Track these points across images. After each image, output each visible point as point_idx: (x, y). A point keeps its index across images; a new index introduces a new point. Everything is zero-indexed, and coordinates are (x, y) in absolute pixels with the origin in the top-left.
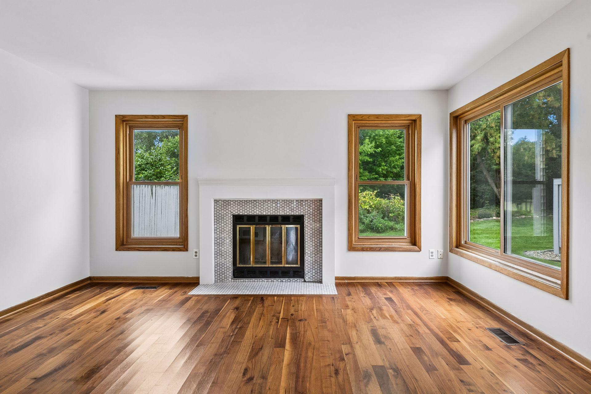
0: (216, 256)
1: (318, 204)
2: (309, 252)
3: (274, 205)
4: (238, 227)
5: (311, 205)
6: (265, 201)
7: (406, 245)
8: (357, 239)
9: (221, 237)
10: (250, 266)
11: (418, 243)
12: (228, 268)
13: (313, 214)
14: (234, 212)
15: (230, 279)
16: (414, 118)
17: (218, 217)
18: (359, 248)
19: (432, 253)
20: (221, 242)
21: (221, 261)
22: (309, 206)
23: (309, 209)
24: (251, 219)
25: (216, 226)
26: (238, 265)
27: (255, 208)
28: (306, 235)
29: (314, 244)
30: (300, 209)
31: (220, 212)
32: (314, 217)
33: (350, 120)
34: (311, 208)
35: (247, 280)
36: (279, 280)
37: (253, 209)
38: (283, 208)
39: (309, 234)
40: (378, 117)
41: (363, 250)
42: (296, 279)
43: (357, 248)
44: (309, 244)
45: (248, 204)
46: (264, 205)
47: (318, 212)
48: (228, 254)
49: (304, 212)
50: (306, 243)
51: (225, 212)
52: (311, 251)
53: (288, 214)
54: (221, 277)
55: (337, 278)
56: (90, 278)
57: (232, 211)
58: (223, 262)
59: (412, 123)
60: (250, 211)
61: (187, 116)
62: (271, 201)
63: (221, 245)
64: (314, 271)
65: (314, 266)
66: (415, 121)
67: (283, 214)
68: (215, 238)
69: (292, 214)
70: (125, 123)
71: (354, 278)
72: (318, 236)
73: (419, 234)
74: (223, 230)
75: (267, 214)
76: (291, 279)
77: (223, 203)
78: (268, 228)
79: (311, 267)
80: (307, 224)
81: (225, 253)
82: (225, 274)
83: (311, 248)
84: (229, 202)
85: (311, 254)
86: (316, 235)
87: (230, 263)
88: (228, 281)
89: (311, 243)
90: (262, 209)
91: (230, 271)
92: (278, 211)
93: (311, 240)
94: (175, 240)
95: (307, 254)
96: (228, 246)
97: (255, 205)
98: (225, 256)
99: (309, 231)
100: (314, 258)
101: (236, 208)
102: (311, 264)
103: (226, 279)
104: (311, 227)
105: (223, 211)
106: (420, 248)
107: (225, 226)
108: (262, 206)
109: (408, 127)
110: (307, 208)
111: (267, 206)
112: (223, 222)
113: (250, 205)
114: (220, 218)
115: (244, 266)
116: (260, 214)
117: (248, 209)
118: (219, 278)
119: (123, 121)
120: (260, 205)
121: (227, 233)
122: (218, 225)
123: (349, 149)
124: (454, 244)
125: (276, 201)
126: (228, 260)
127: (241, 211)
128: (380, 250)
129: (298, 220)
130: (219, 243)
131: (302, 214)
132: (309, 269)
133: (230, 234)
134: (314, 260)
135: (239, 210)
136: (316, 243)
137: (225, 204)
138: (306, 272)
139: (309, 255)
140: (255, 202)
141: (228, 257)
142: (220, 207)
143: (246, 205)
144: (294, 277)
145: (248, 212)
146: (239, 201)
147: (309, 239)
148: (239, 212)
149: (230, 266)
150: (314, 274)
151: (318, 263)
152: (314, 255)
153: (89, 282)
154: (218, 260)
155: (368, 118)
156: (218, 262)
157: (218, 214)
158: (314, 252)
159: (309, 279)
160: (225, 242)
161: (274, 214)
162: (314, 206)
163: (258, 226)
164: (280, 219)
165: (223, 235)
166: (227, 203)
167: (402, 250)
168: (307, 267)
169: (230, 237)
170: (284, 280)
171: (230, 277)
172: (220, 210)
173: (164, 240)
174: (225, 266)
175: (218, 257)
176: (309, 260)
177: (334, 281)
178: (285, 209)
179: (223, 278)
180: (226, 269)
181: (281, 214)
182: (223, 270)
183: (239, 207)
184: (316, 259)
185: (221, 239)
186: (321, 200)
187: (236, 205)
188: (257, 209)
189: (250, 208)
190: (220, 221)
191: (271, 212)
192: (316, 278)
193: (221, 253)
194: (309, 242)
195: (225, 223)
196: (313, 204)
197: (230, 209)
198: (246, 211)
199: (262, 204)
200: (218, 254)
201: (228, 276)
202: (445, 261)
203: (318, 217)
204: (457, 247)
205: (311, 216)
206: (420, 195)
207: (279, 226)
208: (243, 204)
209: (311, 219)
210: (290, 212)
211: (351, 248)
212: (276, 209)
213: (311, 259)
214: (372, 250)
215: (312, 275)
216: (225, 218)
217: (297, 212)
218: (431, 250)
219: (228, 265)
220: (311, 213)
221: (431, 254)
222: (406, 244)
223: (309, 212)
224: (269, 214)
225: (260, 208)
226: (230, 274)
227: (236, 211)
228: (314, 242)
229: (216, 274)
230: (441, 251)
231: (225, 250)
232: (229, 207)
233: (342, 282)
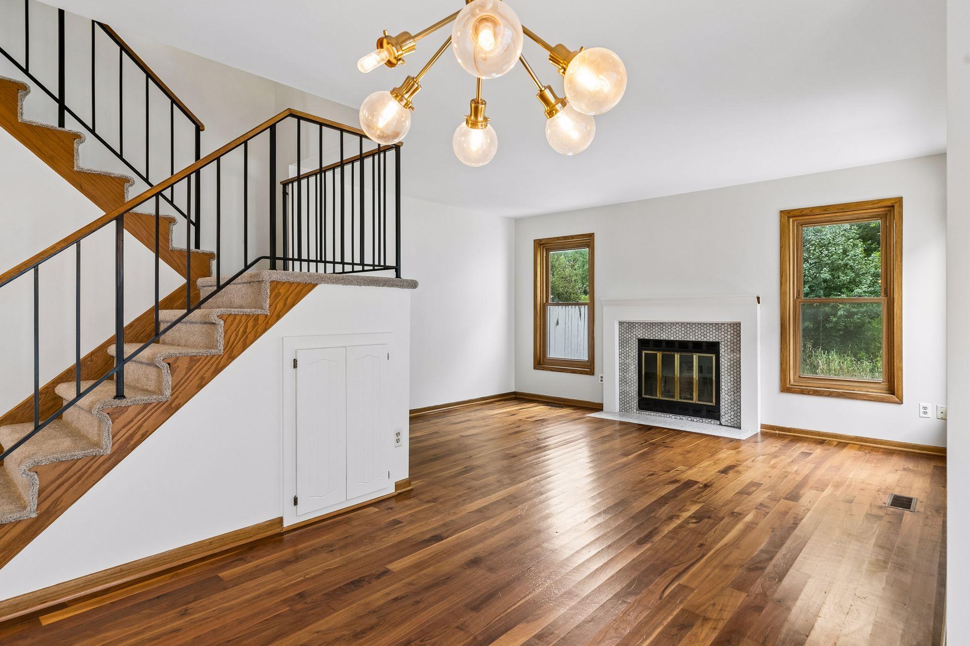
0: (621, 382)
1: (738, 328)
2: (726, 389)
3: (683, 329)
4: (644, 352)
5: (729, 330)
6: (673, 324)
8: (797, 378)
9: (625, 362)
10: (656, 398)
11: (898, 391)
12: (633, 397)
13: (732, 342)
14: (639, 336)
15: (635, 410)
16: (889, 204)
17: (623, 340)
18: (796, 389)
19: (925, 408)
20: (625, 368)
21: (625, 389)
22: (726, 332)
23: (726, 335)
24: (657, 344)
25: (620, 350)
26: (644, 396)
27: (662, 332)
28: (723, 367)
29: (732, 379)
30: (714, 334)
31: (625, 336)
32: (732, 345)
33: (783, 218)
34: (729, 333)
35: (652, 414)
36: (689, 419)
37: (659, 333)
38: (694, 332)
39: (726, 365)
40: (825, 209)
41: (803, 392)
42: (710, 420)
43: (793, 389)
44: (726, 379)
45: (654, 327)
46: (672, 329)
47: (738, 339)
48: (632, 382)
49: (720, 338)
50: (723, 377)
51: (630, 336)
52: (729, 387)
53: (700, 340)
54: (626, 406)
55: (761, 426)
56: (514, 393)
57: (637, 334)
58: (628, 390)
59: (889, 210)
60: (657, 335)
61: (593, 234)
62: (680, 324)
63: (625, 371)
64: (732, 413)
65: (732, 406)
66: (892, 207)
67: (694, 339)
68: (620, 363)
69: (705, 340)
70: (542, 246)
71: (789, 430)
72: (738, 369)
73: (898, 377)
74: (627, 355)
75: (675, 339)
76: (704, 420)
77: (627, 325)
78: (677, 357)
79: (729, 408)
80: (723, 353)
81: (630, 380)
82: (630, 404)
83: (729, 384)
84: (634, 324)
85: (729, 391)
86: (735, 368)
87: (635, 393)
88: (632, 412)
89: (729, 377)
90: (669, 333)
91: (635, 402)
92: (688, 335)
93: (729, 374)
94: (584, 363)
95: (723, 390)
96: (632, 373)
97: (662, 329)
98: (630, 383)
99: (726, 362)
100: (732, 396)
101: (642, 331)
102: (729, 404)
103: (630, 410)
104: (729, 357)
105: (627, 334)
106: (900, 398)
107: (630, 351)
108: (669, 330)
109: (884, 216)
110: (723, 333)
111: (675, 330)
112: (627, 346)
113: (657, 328)
114: (625, 342)
115: (651, 397)
116: (667, 339)
117: (654, 333)
118: (624, 408)
119: (541, 244)
120: (667, 329)
121: (632, 359)
122: (623, 349)
123: (782, 256)
125: (686, 324)
126: (632, 388)
127: (647, 335)
128: (830, 395)
129: (713, 347)
130: (623, 369)
131: (717, 340)
132: (726, 409)
133: (635, 360)
134: (733, 400)
135: (644, 333)
136: (735, 378)
137: (630, 327)
138: (722, 413)
139: (726, 392)
140: (661, 325)
141: (632, 385)
142: (625, 330)
143: (651, 329)
144: (707, 417)
145: (654, 336)
146: (644, 324)
147: (726, 372)
148: (644, 336)
149: (635, 396)
150: (732, 417)
151: (738, 404)
152: (732, 393)
153: (514, 396)
154: (623, 387)
155: (811, 211)
156: (623, 390)
157: (623, 337)
158: (732, 390)
159: (726, 422)
160: (630, 368)
161: (683, 339)
162: (732, 332)
163: (665, 353)
164: (691, 346)
165: (628, 361)
166: (632, 325)
167: (867, 399)
168: (723, 407)
169: (635, 363)
170: (695, 420)
171: (635, 408)
172: (625, 333)
173: (574, 363)
174: (630, 395)
175: (623, 384)
176: (726, 399)
178: (697, 334)
179: (628, 408)
180: (630, 398)
181: (691, 340)
182: (628, 399)
183: (644, 330)
185: (625, 365)
186: (738, 325)
187: (642, 328)
188: (664, 333)
189: (657, 332)
190: (625, 345)
191: (680, 337)
192: (734, 422)
193: (625, 380)
194: (726, 376)
195: (630, 348)
196: (732, 328)
197: (634, 333)
198: (652, 335)
199: (669, 327)
200: (623, 381)
201: (633, 406)
203: (738, 346)
205: (729, 343)
206: (901, 318)
207: (689, 354)
208: (649, 327)
209: (729, 347)
210: (702, 338)
211: (786, 388)
212: (686, 334)
213: (729, 398)
214: (817, 394)
215: (730, 418)
216: (630, 342)
217: (711, 338)
218: (923, 404)
219: (633, 394)
220: (729, 340)
221: (922, 410)
222: (880, 391)
223: (726, 338)
224: (677, 339)
225: (667, 332)
226: (635, 405)
227: (642, 335)
228: (732, 376)
229: (621, 403)
230: (943, 406)
231: (630, 377)
232: (634, 330)
233: (771, 433)
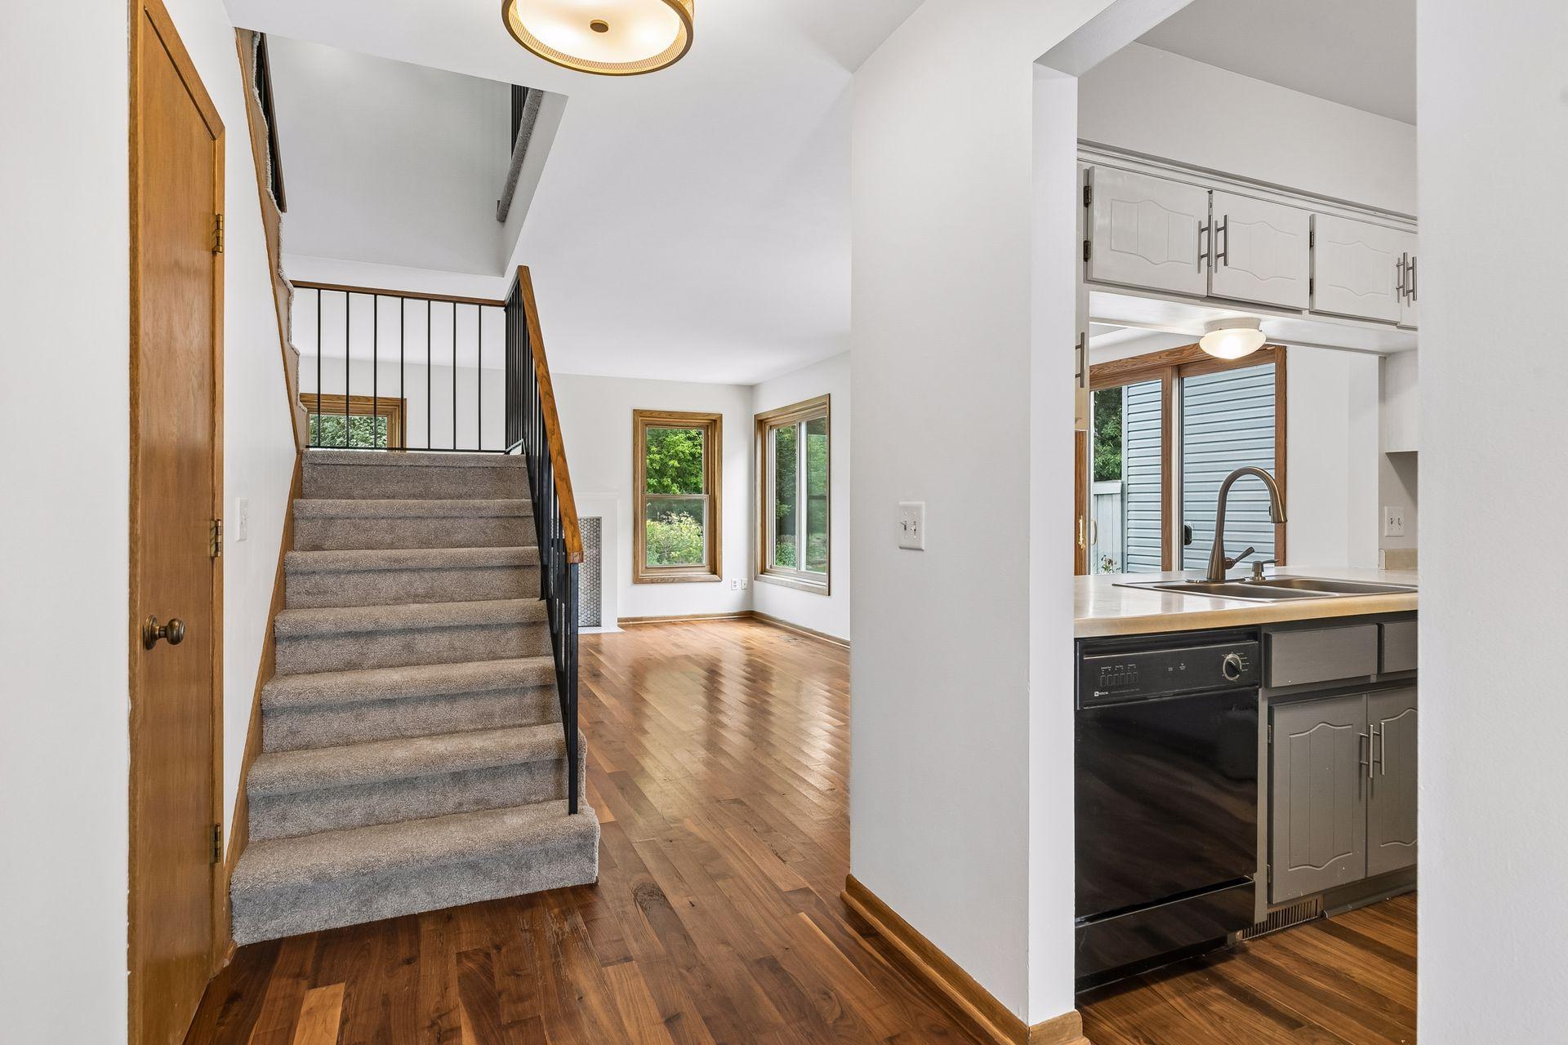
1: (595, 524)
2: (583, 588)
5: (586, 525)
7: (704, 573)
8: (644, 568)
11: (719, 571)
13: (588, 537)
16: (713, 418)
18: (647, 580)
19: (735, 582)
29: (589, 577)
32: (588, 542)
33: (636, 417)
34: (586, 529)
40: (670, 414)
41: (652, 582)
43: (644, 580)
44: (583, 577)
47: (595, 534)
52: (586, 586)
55: (620, 620)
59: (711, 423)
64: (589, 612)
65: (589, 605)
66: (715, 421)
71: (641, 619)
72: (595, 566)
73: (719, 560)
79: (586, 607)
83: (586, 583)
85: (586, 589)
86: (592, 564)
89: (585, 576)
93: (585, 572)
100: (589, 595)
102: (586, 604)
106: (721, 577)
109: (707, 427)
123: (635, 453)
124: (759, 570)
128: (673, 581)
132: (583, 609)
134: (589, 598)
136: (592, 575)
139: (583, 591)
150: (589, 616)
151: (595, 601)
152: (589, 591)
155: (659, 414)
158: (590, 588)
159: (584, 623)
162: (589, 527)
167: (700, 580)
168: (579, 607)
176: (583, 599)
177: (616, 623)
184: (592, 596)
186: (599, 520)
192: (592, 621)
194: (582, 574)
196: (590, 524)
202: (749, 591)
203: (595, 541)
204: (762, 573)
205: (585, 540)
211: (637, 580)
213: (586, 597)
214: (664, 581)
215: (587, 618)
218: (734, 580)
220: (586, 536)
221: (733, 584)
228: (589, 573)
230: (745, 580)
233: (627, 623)
